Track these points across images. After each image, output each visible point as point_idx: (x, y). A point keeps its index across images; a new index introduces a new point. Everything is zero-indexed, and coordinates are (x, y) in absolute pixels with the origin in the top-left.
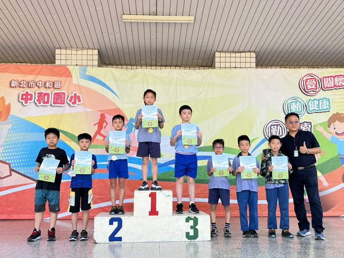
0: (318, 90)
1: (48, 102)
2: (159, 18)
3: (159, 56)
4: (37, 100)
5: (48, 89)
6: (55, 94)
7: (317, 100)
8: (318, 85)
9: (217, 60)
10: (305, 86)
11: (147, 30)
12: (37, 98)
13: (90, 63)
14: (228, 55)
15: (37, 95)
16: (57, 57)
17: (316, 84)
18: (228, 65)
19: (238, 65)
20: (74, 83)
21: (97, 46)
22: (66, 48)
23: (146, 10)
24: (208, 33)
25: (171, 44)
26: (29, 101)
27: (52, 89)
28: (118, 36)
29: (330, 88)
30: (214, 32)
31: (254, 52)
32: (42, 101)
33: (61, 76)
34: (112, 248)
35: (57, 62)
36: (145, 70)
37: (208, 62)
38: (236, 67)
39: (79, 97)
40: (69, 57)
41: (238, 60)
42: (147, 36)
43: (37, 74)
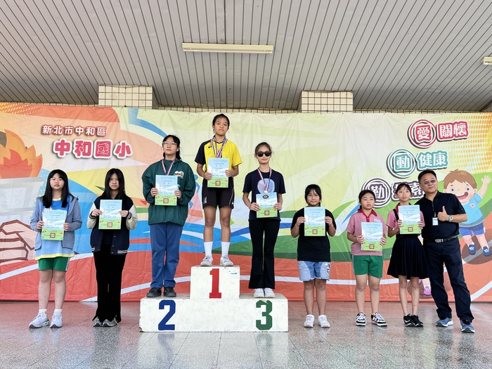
0: (431, 141)
2: (229, 48)
3: (230, 95)
4: (76, 151)
5: (89, 137)
6: (98, 143)
7: (430, 153)
8: (432, 135)
9: (304, 101)
10: (416, 136)
11: (214, 63)
12: (75, 148)
13: (142, 104)
14: (318, 95)
15: (75, 144)
16: (101, 96)
18: (318, 108)
19: (330, 108)
20: (121, 129)
21: (151, 83)
22: (112, 85)
23: (213, 37)
24: (291, 66)
26: (65, 153)
27: (94, 137)
28: (177, 70)
29: (447, 138)
30: (299, 66)
31: (351, 91)
32: (81, 153)
33: (106, 120)
34: (162, 339)
35: (101, 103)
36: (213, 113)
37: (292, 104)
38: (327, 111)
39: (128, 147)
40: (115, 96)
41: (330, 101)
42: (215, 69)
43: (76, 118)
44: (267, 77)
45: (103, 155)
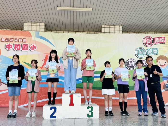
0: (152, 44)
1: (19, 49)
2: (75, 9)
3: (75, 26)
4: (14, 48)
5: (20, 43)
6: (23, 45)
7: (151, 49)
8: (152, 42)
9: (103, 29)
10: (146, 42)
11: (69, 14)
12: (14, 47)
13: (41, 30)
14: (108, 26)
15: (14, 45)
16: (24, 27)
17: (151, 41)
18: (108, 31)
19: (113, 32)
20: (33, 39)
21: (44, 22)
22: (29, 22)
23: (69, 5)
24: (99, 16)
25: (80, 21)
26: (10, 49)
27: (22, 43)
28: (55, 17)
29: (158, 43)
30: (102, 16)
31: (121, 25)
32: (17, 49)
33: (26, 36)
34: (51, 122)
35: (25, 29)
36: (68, 33)
37: (99, 30)
38: (112, 33)
39: (35, 46)
40: (30, 27)
41: (113, 29)
42: (69, 17)
43: (15, 35)
44: (89, 20)
45: (25, 50)
